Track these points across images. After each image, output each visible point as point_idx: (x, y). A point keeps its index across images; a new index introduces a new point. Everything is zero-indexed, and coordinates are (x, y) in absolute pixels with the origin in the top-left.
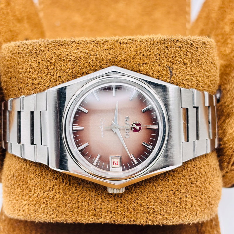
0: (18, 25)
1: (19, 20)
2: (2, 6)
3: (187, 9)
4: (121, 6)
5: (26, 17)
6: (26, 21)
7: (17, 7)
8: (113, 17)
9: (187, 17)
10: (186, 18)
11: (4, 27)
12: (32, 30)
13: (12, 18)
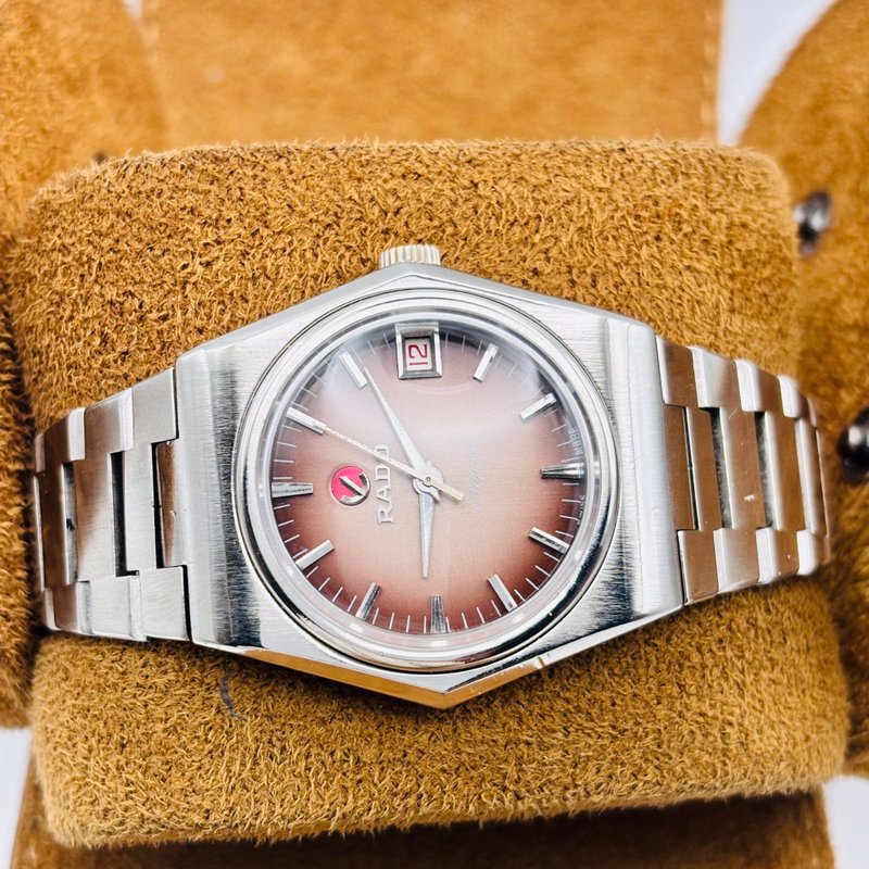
0: (71, 103)
1: (74, 85)
2: (11, 36)
3: (708, 49)
4: (459, 21)
5: (95, 68)
6: (95, 82)
7: (64, 32)
8: (426, 61)
9: (706, 80)
10: (701, 85)
11: (21, 120)
12: (119, 116)
13: (48, 79)
